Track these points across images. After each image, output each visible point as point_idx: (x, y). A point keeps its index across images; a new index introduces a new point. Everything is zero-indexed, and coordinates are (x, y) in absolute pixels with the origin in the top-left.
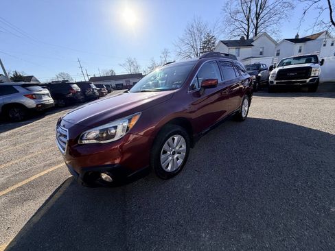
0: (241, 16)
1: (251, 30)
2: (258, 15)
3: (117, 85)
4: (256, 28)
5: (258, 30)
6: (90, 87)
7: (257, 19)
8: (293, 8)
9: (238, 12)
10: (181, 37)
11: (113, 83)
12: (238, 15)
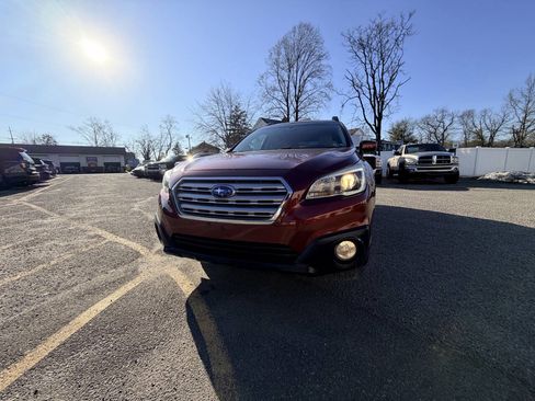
0: (279, 95)
1: (291, 112)
2: (297, 98)
3: (63, 165)
4: (297, 111)
5: (299, 114)
6: (22, 158)
7: (297, 102)
8: (330, 99)
9: (275, 90)
10: (202, 102)
11: (56, 161)
12: (276, 93)
